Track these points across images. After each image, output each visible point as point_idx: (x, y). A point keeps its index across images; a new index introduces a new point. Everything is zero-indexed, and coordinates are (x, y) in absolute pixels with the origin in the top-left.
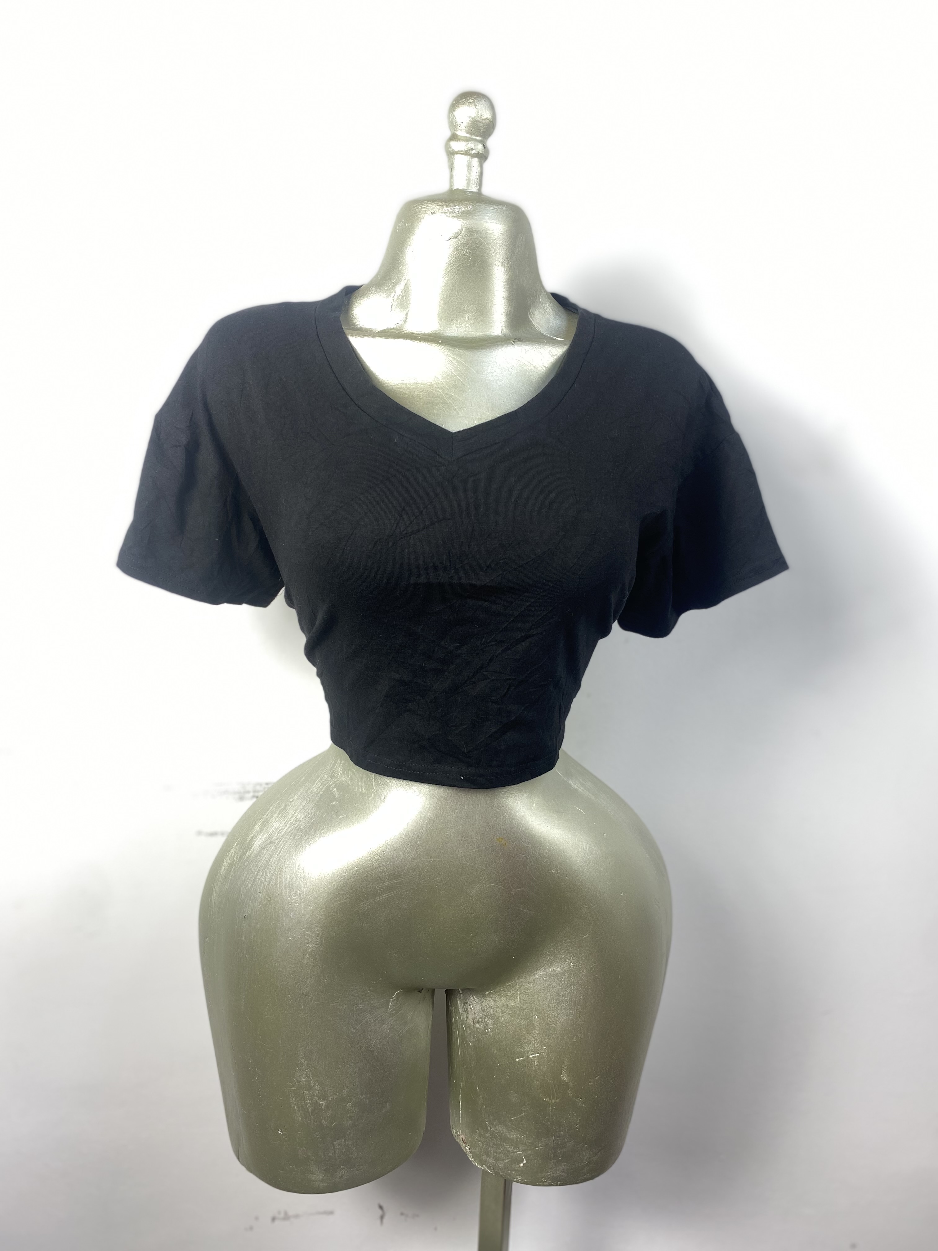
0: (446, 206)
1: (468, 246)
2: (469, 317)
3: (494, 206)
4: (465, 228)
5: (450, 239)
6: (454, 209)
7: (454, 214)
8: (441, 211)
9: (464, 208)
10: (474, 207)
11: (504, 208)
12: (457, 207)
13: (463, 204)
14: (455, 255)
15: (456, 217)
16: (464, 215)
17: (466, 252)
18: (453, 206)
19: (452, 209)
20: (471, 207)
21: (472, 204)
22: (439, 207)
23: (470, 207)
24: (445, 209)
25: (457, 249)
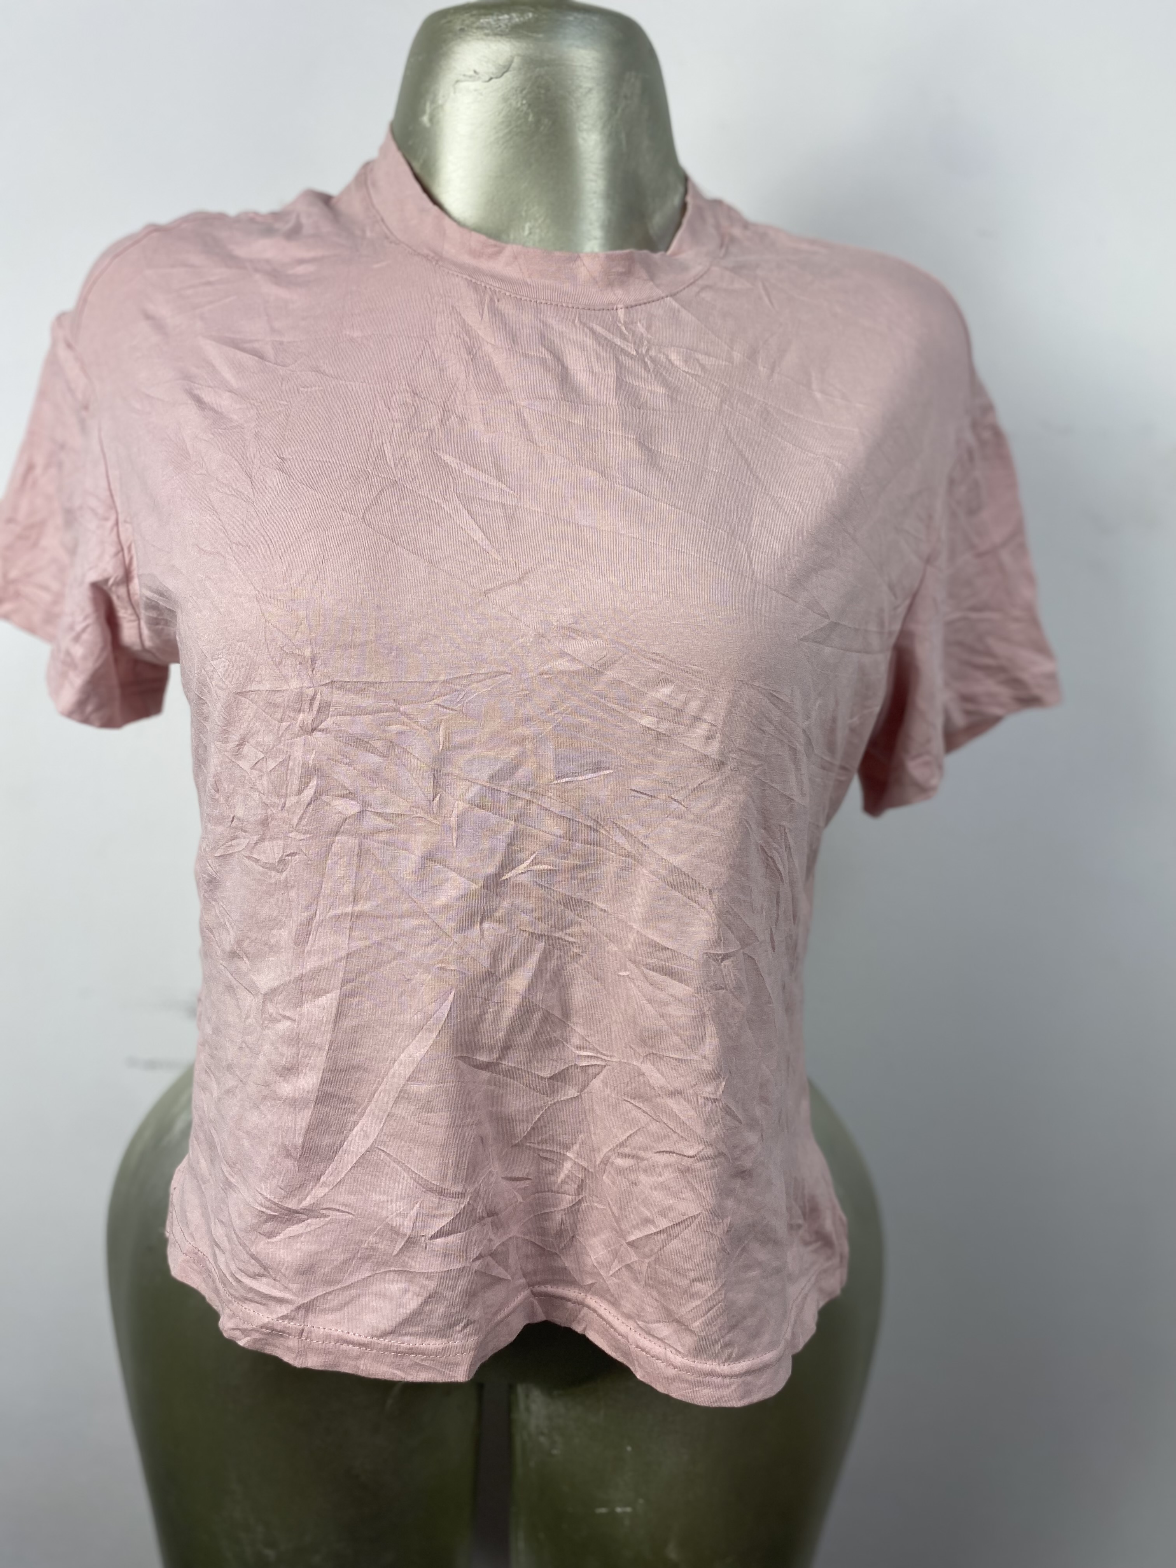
0: (485, 15)
1: (524, 92)
2: (530, 229)
3: (576, 14)
4: (518, 55)
5: (491, 79)
6: (499, 20)
7: (499, 29)
8: (475, 25)
9: (518, 17)
10: (536, 16)
11: (596, 19)
12: (506, 16)
13: (515, 11)
14: (502, 110)
15: (501, 35)
16: (515, 32)
17: (522, 104)
18: (498, 15)
19: (495, 21)
20: (530, 15)
21: (532, 9)
22: (472, 19)
23: (528, 16)
24: (483, 21)
25: (505, 99)
